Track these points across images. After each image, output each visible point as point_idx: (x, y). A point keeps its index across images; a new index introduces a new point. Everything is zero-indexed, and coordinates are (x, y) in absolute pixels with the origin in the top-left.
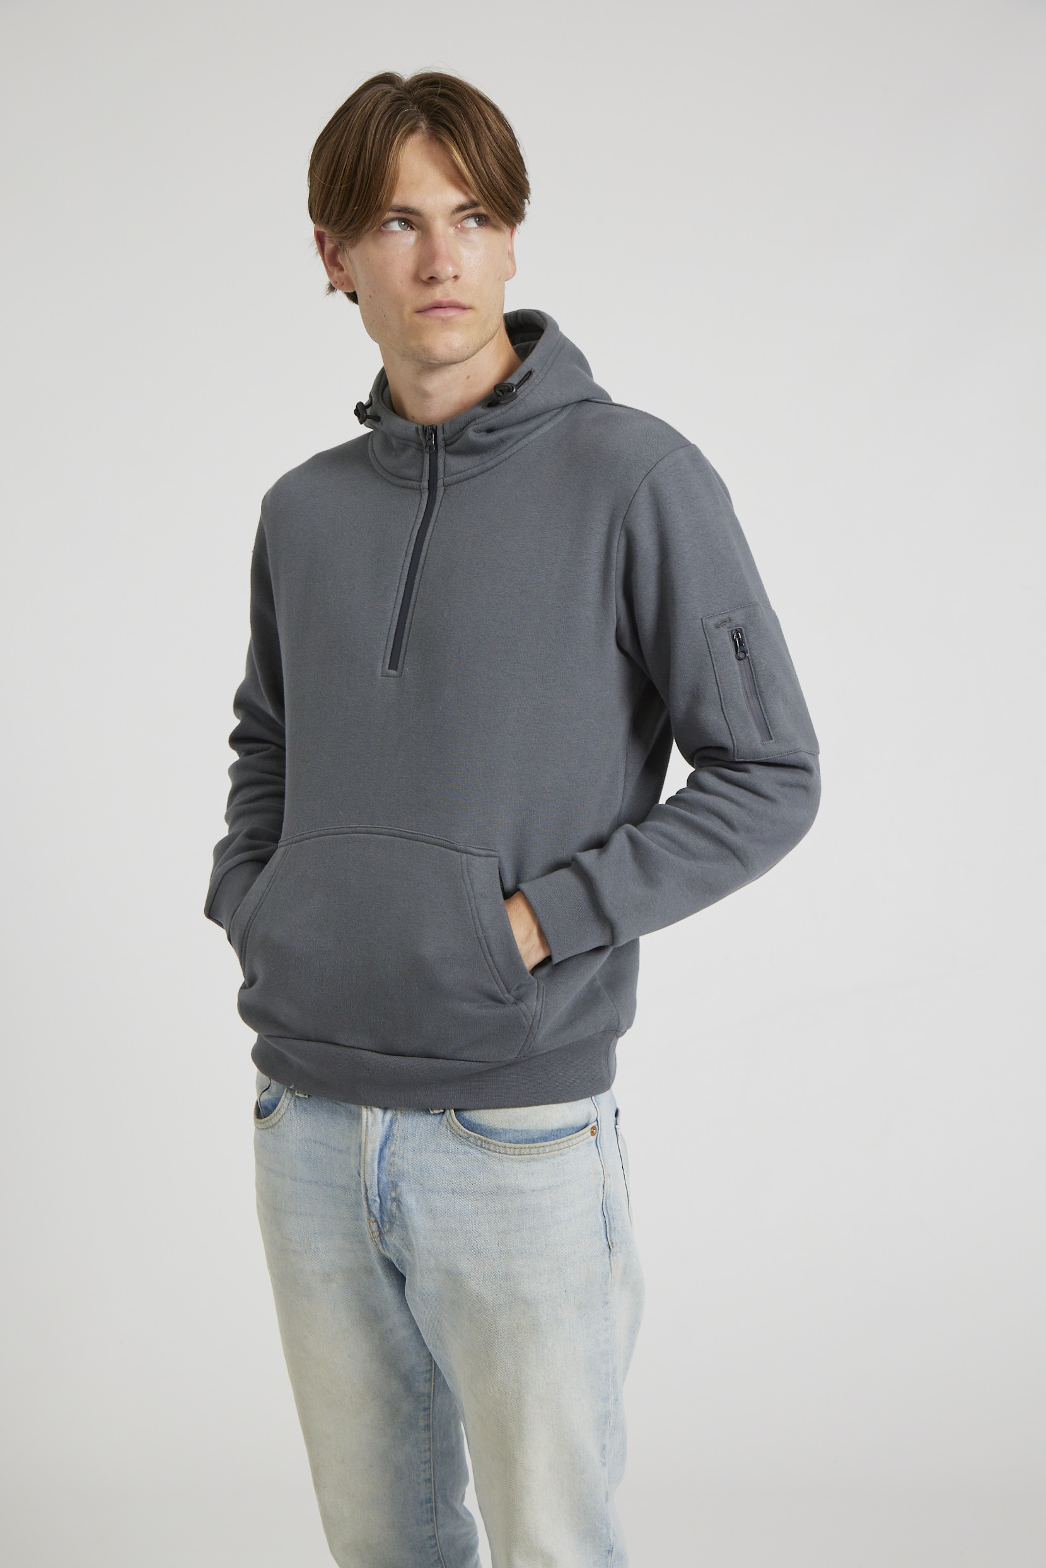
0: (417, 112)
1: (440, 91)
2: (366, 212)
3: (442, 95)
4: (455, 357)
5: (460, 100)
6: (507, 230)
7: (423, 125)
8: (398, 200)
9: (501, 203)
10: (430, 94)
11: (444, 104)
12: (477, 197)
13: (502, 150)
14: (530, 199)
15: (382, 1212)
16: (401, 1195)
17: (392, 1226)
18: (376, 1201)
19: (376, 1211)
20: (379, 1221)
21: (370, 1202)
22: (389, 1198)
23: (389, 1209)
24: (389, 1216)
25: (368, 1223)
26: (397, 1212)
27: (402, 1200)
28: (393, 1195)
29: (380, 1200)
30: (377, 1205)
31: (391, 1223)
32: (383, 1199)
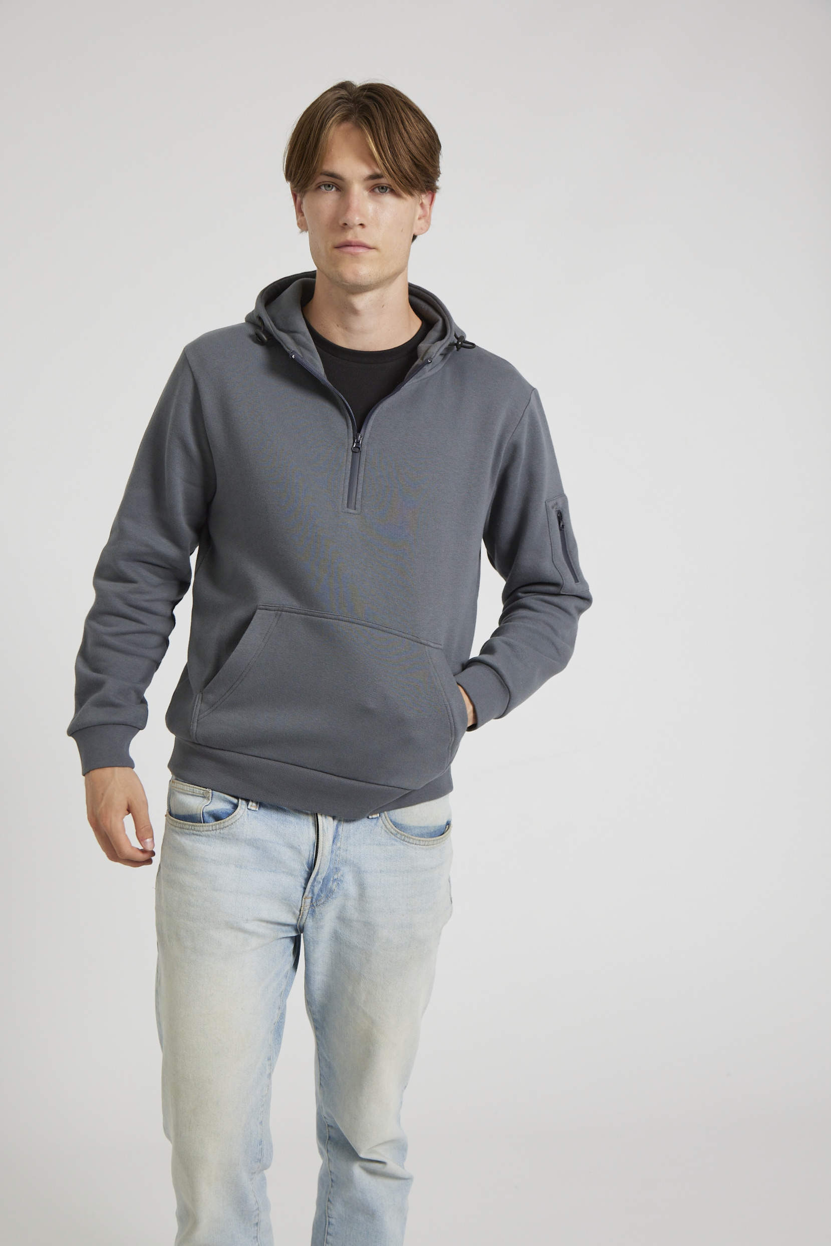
15: (321, 890)
16: (342, 876)
17: (328, 899)
18: (320, 882)
19: (317, 890)
20: (315, 897)
21: (315, 883)
22: (332, 879)
23: (330, 887)
24: (327, 892)
25: (303, 900)
26: (336, 889)
27: (342, 879)
28: (336, 877)
29: (323, 881)
30: (320, 885)
31: (327, 897)
32: (326, 880)
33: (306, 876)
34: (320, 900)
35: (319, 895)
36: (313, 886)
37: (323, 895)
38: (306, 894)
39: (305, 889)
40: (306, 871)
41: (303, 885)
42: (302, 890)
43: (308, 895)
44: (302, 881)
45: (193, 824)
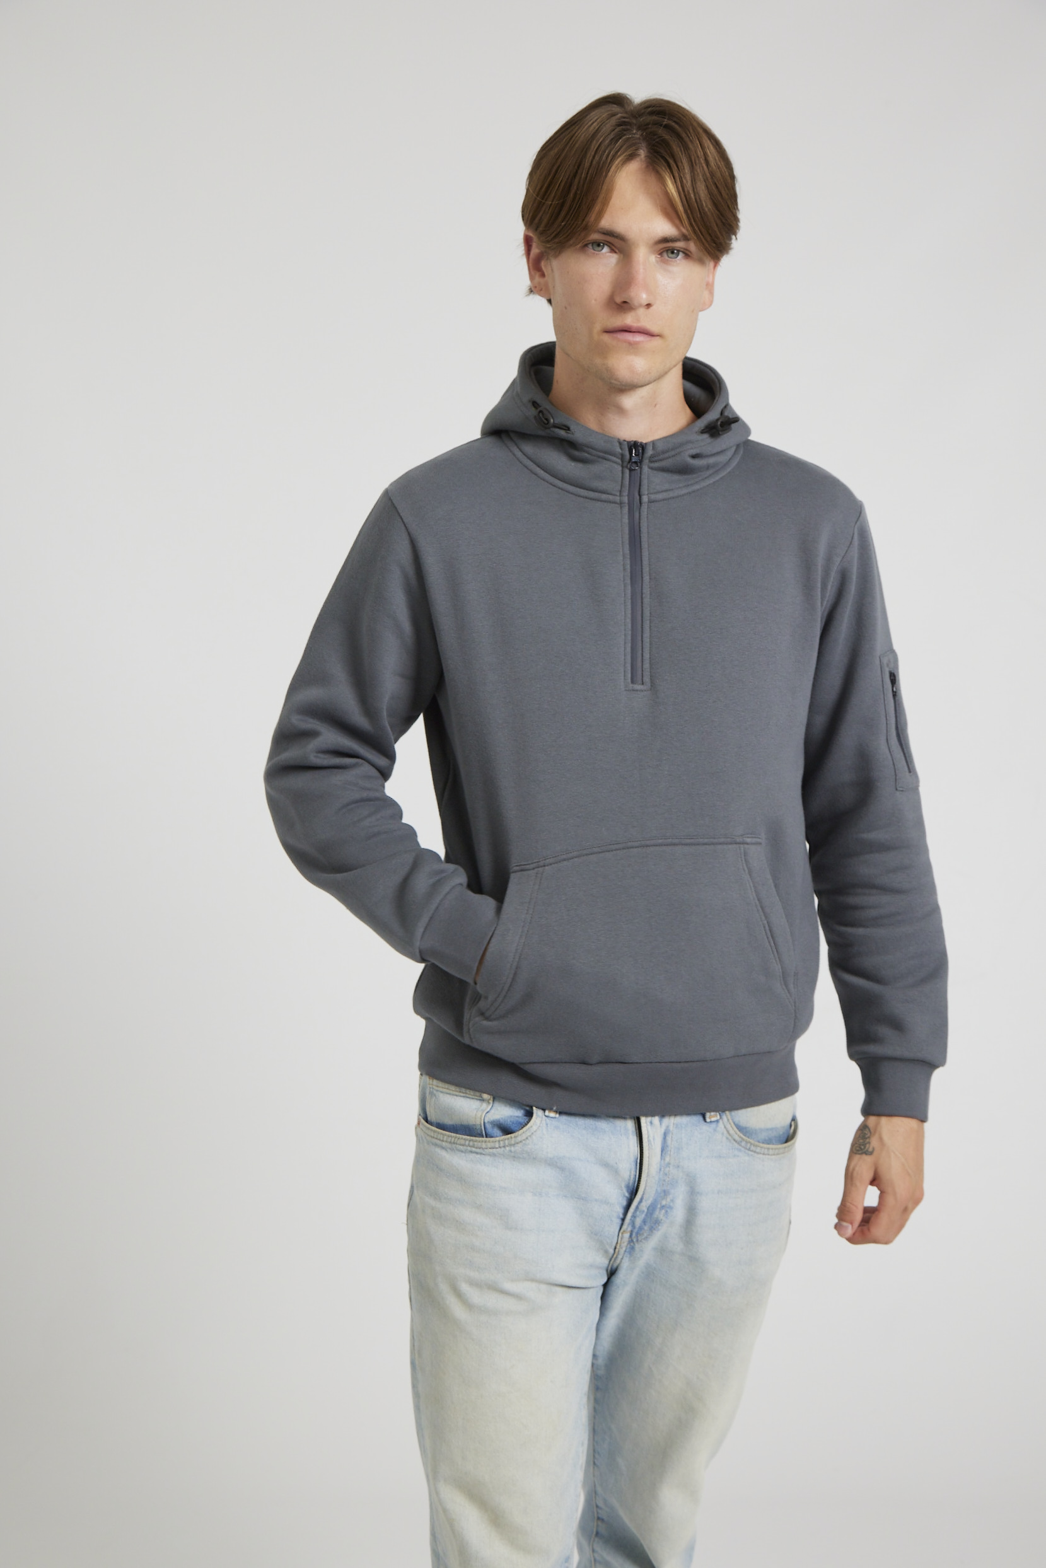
0: (639, 139)
1: (666, 122)
2: (572, 229)
3: (667, 127)
4: (636, 381)
5: (684, 135)
6: (712, 264)
7: (642, 153)
8: (605, 223)
9: (709, 239)
10: (656, 123)
11: (667, 137)
12: (687, 230)
13: (717, 187)
14: (738, 236)
15: (644, 1222)
16: (672, 1201)
17: (652, 1232)
18: (644, 1211)
19: (638, 1222)
20: (636, 1230)
21: (638, 1213)
22: (659, 1206)
23: (656, 1216)
24: (652, 1222)
25: (620, 1235)
26: (664, 1218)
27: (671, 1204)
28: (664, 1203)
29: (648, 1209)
30: (643, 1216)
31: (652, 1229)
32: (652, 1209)
33: (625, 1203)
34: (643, 1234)
35: (641, 1228)
36: (634, 1216)
37: (646, 1228)
38: (625, 1227)
39: (623, 1220)
40: (624, 1196)
41: (621, 1216)
42: (619, 1222)
43: (627, 1229)
44: (621, 1211)
45: (472, 1138)
